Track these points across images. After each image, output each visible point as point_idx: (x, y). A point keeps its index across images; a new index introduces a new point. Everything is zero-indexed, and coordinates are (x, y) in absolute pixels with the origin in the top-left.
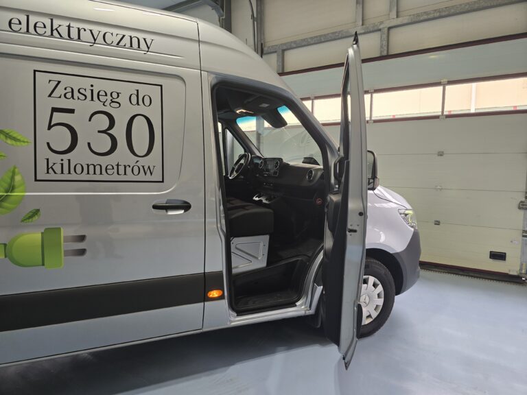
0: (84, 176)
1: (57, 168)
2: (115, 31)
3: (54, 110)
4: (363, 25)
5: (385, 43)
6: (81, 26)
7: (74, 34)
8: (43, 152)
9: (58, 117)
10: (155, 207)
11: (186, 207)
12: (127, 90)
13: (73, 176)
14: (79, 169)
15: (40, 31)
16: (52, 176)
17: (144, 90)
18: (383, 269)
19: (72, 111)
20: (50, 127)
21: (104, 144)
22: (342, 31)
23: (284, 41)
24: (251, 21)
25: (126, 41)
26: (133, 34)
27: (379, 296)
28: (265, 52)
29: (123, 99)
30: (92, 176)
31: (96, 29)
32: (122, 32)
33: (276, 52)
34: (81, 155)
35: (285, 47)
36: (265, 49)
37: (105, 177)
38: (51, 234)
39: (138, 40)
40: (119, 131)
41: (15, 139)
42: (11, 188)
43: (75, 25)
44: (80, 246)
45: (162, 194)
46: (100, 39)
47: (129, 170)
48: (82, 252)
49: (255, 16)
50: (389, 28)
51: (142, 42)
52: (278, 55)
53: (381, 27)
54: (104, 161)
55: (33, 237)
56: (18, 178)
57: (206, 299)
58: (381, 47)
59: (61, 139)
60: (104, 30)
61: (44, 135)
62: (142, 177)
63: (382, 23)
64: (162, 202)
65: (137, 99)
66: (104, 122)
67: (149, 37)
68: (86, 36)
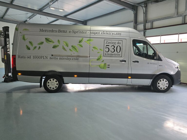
0: (110, 56)
1: (106, 54)
2: (116, 32)
3: (107, 46)
4: (177, 14)
5: (184, 20)
6: (111, 32)
7: (110, 34)
8: (105, 52)
9: (107, 47)
10: (120, 61)
11: (125, 61)
12: (117, 42)
13: (108, 56)
14: (109, 54)
15: (105, 34)
16: (106, 56)
17: (120, 42)
18: (168, 78)
19: (109, 46)
20: (106, 48)
21: (113, 51)
22: (171, 16)
23: (153, 19)
24: (143, 14)
25: (117, 34)
26: (118, 32)
27: (167, 84)
28: (147, 22)
29: (116, 43)
30: (111, 56)
31: (113, 32)
32: (117, 32)
33: (150, 22)
34: (110, 52)
35: (153, 21)
36: (147, 21)
37: (113, 56)
38: (105, 64)
39: (119, 33)
40: (115, 49)
41: (101, 50)
42: (101, 57)
43: (110, 32)
44: (109, 66)
45: (122, 59)
46: (113, 34)
47: (116, 55)
48: (109, 67)
49: (144, 12)
50: (185, 16)
51: (120, 34)
52: (151, 23)
53: (183, 15)
54: (113, 53)
55: (102, 64)
56: (101, 56)
57: (128, 78)
58: (182, 21)
59: (107, 50)
60: (114, 32)
61: (105, 49)
62: (118, 56)
63: (183, 14)
64: (121, 60)
65: (119, 43)
66: (113, 47)
67: (121, 33)
68: (111, 34)
